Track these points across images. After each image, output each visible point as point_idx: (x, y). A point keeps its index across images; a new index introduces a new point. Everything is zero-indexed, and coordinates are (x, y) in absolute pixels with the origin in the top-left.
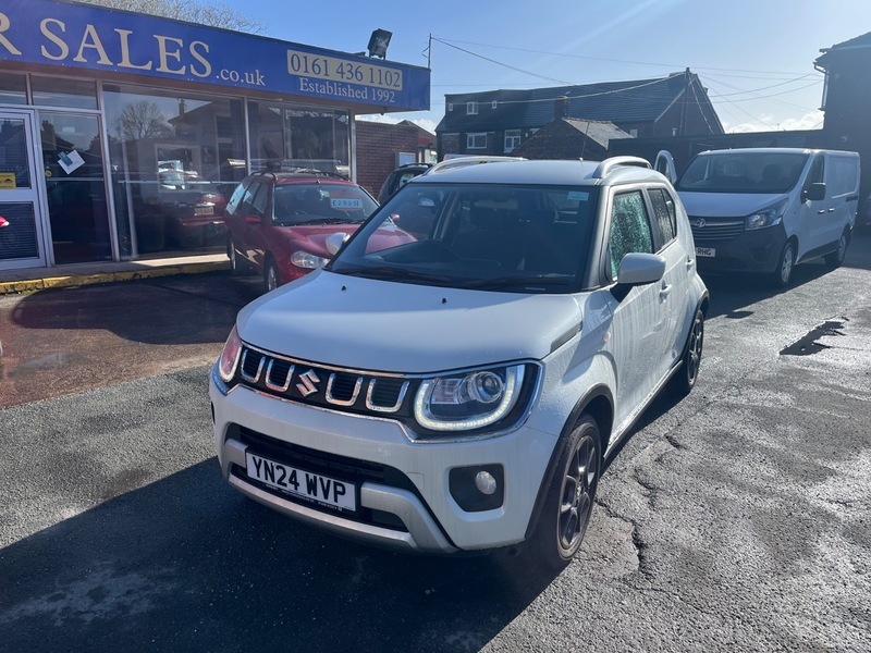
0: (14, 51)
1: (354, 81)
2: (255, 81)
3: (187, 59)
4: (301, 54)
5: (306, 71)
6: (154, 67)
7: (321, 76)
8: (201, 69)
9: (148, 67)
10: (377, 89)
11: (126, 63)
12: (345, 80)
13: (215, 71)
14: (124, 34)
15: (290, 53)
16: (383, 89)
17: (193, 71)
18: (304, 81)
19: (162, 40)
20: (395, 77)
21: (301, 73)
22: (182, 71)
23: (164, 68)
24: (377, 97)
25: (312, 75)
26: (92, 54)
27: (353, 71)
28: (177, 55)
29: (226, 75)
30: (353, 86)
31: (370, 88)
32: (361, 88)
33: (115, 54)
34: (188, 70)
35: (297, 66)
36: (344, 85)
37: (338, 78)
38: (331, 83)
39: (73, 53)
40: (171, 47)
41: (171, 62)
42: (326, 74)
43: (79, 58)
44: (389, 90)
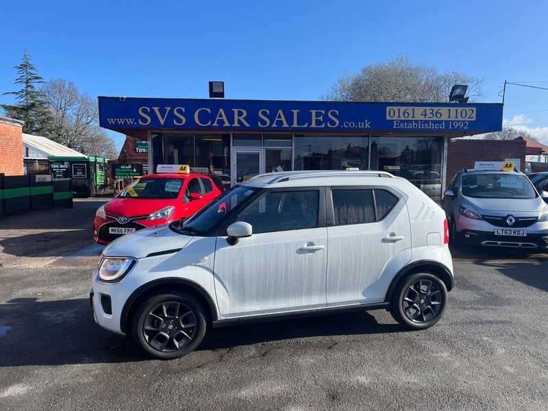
0: (247, 125)
1: (435, 118)
2: (364, 126)
3: (326, 119)
4: (396, 108)
5: (399, 117)
6: (308, 125)
7: (410, 118)
8: (334, 123)
9: (306, 126)
10: (453, 122)
11: (295, 125)
12: (427, 119)
13: (341, 123)
14: (295, 112)
15: (388, 108)
16: (458, 121)
17: (329, 125)
18: (397, 123)
19: (314, 112)
20: (469, 113)
21: (395, 118)
22: (323, 126)
23: (313, 125)
24: (453, 126)
25: (402, 118)
26: (280, 123)
27: (434, 113)
28: (321, 118)
29: (347, 125)
30: (433, 122)
31: (447, 122)
32: (440, 122)
33: (290, 122)
34: (326, 125)
35: (393, 114)
36: (427, 122)
37: (422, 118)
38: (417, 122)
39: (272, 123)
40: (318, 115)
41: (318, 122)
42: (413, 117)
43: (274, 125)
44: (464, 121)
